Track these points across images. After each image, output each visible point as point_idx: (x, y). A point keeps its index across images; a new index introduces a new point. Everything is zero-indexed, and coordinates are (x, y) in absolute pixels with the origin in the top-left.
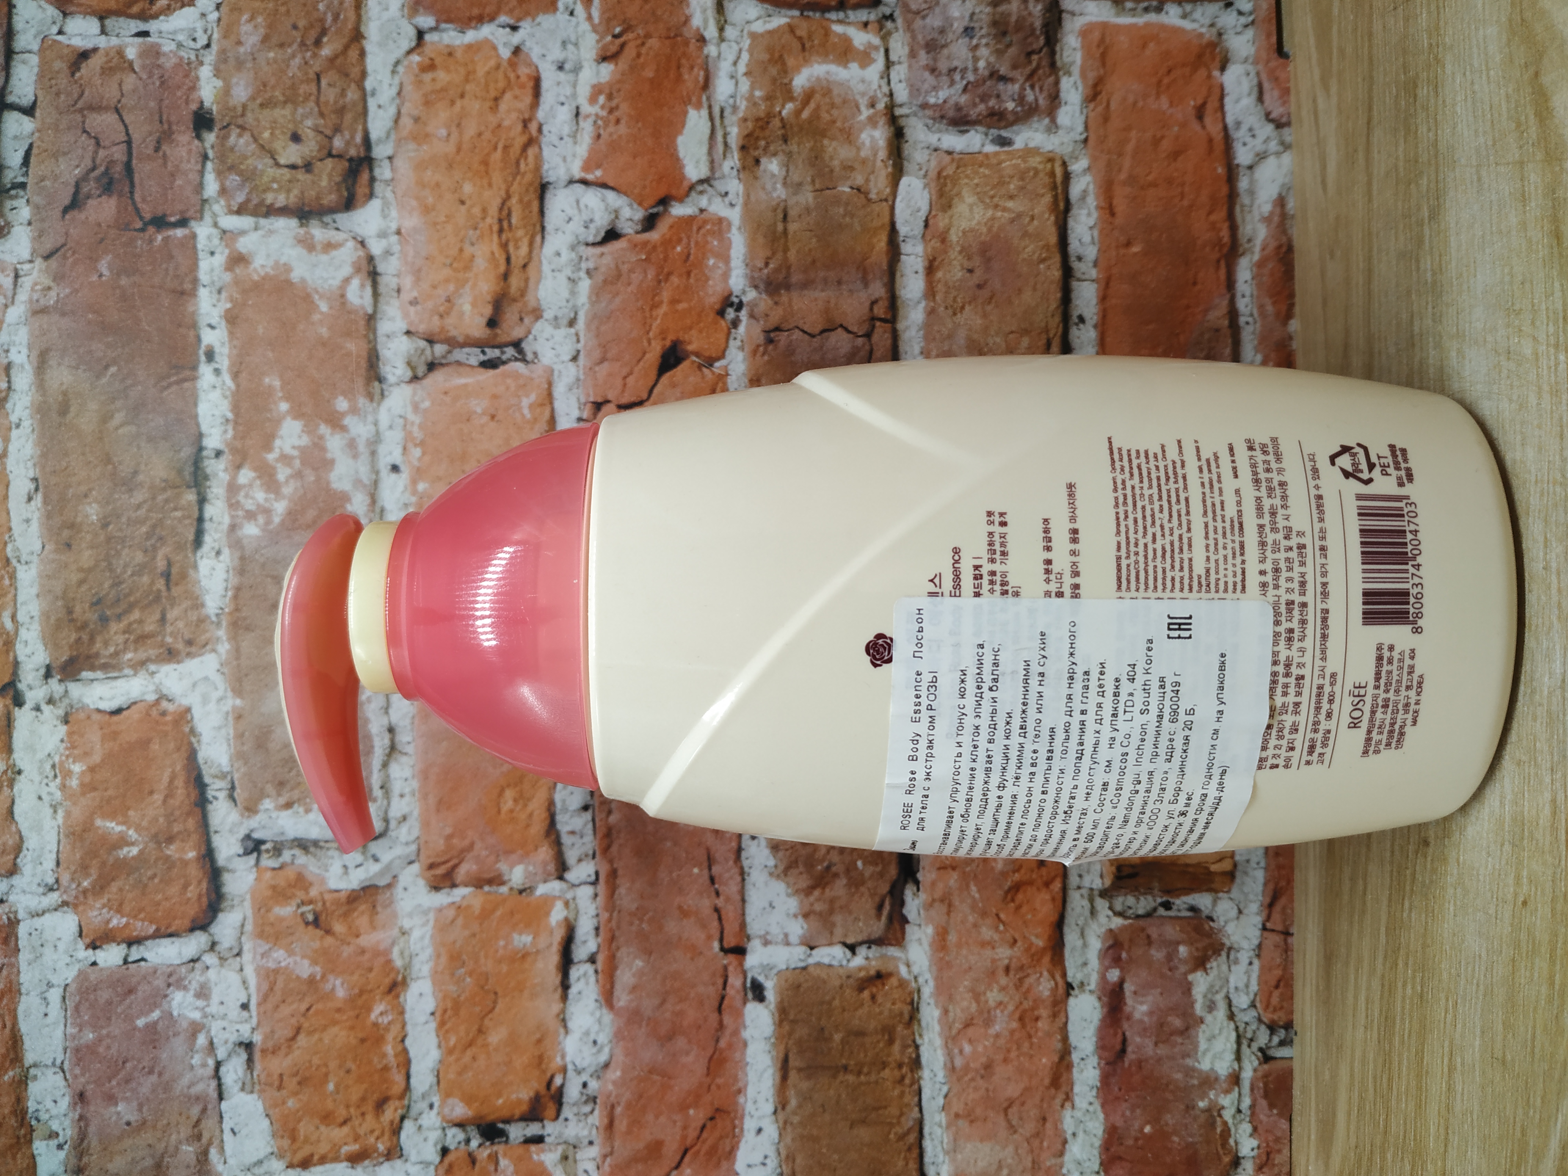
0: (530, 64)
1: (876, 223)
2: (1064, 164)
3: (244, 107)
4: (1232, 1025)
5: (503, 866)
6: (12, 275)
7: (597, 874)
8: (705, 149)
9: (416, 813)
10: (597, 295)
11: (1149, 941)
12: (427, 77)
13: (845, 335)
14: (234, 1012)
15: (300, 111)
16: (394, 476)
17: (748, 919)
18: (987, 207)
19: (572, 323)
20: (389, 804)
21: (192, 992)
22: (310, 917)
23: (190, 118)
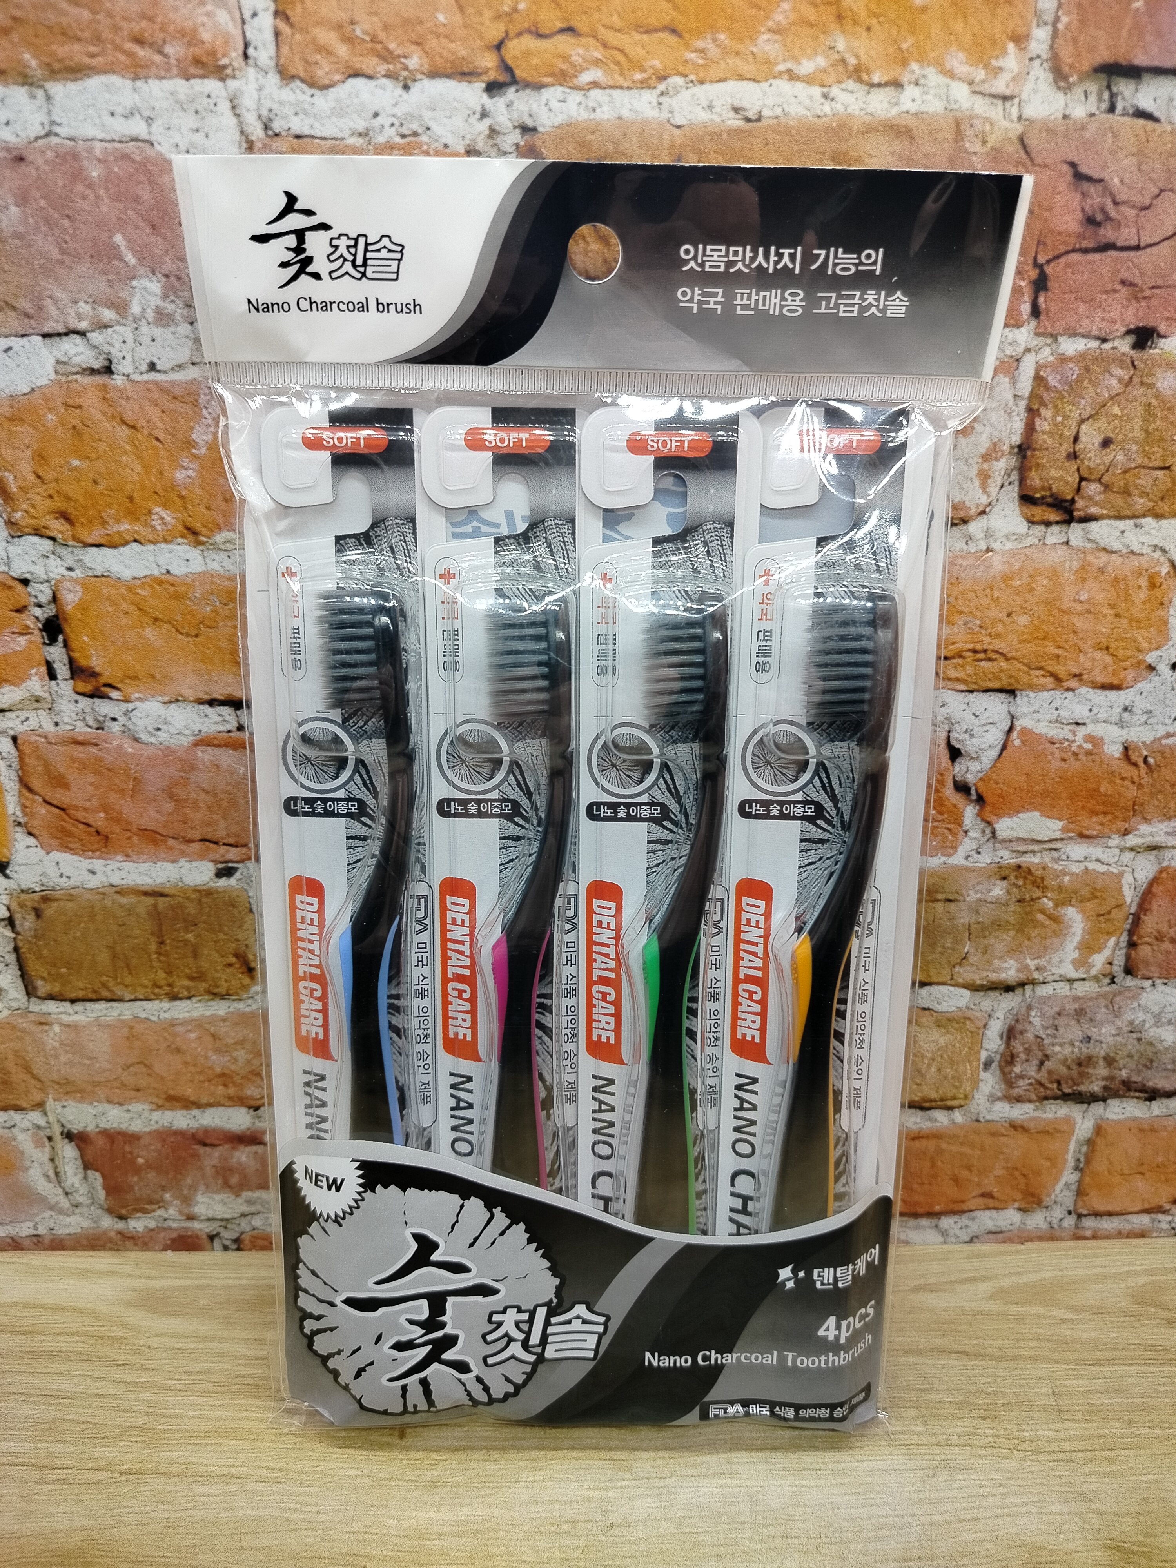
0: (1135, 681)
1: (933, 971)
2: (961, 1106)
3: (1151, 386)
4: (236, 1215)
6: (1008, 92)
8: (1024, 835)
12: (1143, 582)
14: (146, 354)
15: (1135, 448)
21: (161, 304)
23: (1150, 323)
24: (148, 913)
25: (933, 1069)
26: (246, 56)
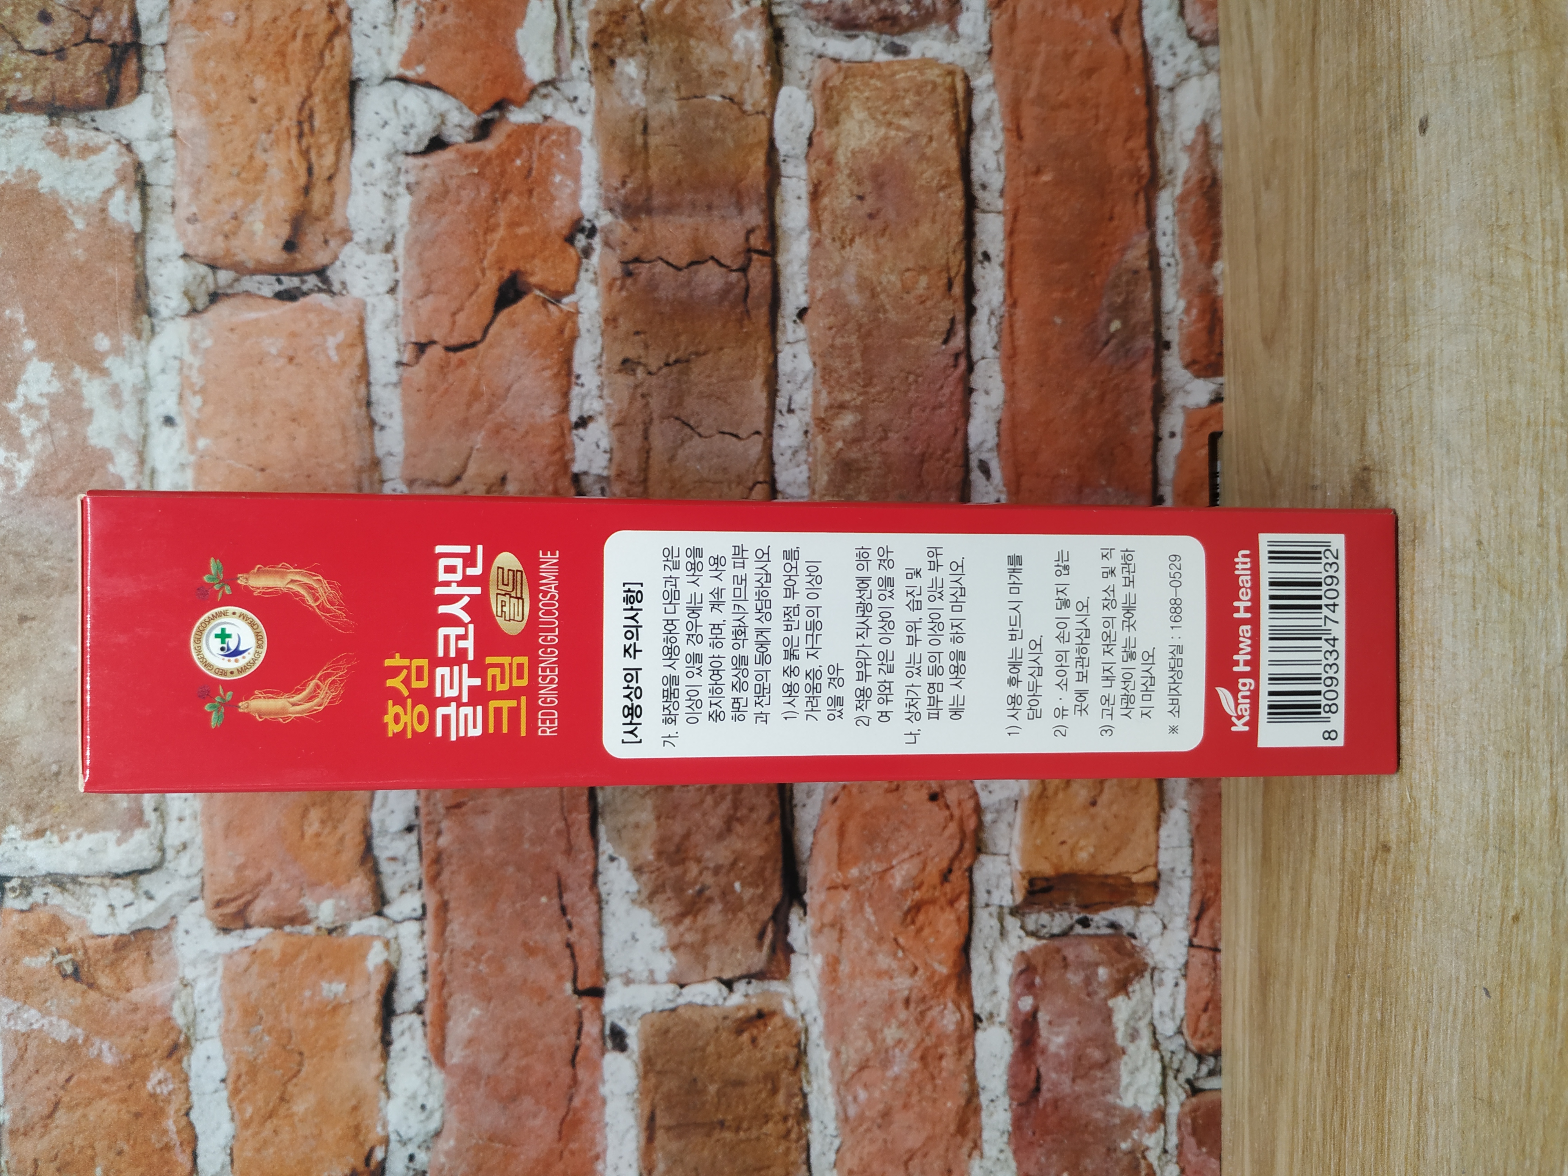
1: (752, 139)
2: (966, 79)
4: (1157, 1055)
5: (308, 902)
7: (424, 907)
8: (549, 45)
9: (199, 839)
10: (420, 215)
11: (1065, 963)
13: (716, 269)
16: (167, 430)
17: (607, 955)
18: (879, 124)
19: (388, 248)
20: (164, 830)
22: (69, 969)
24: (680, 1137)
25: (905, 122)
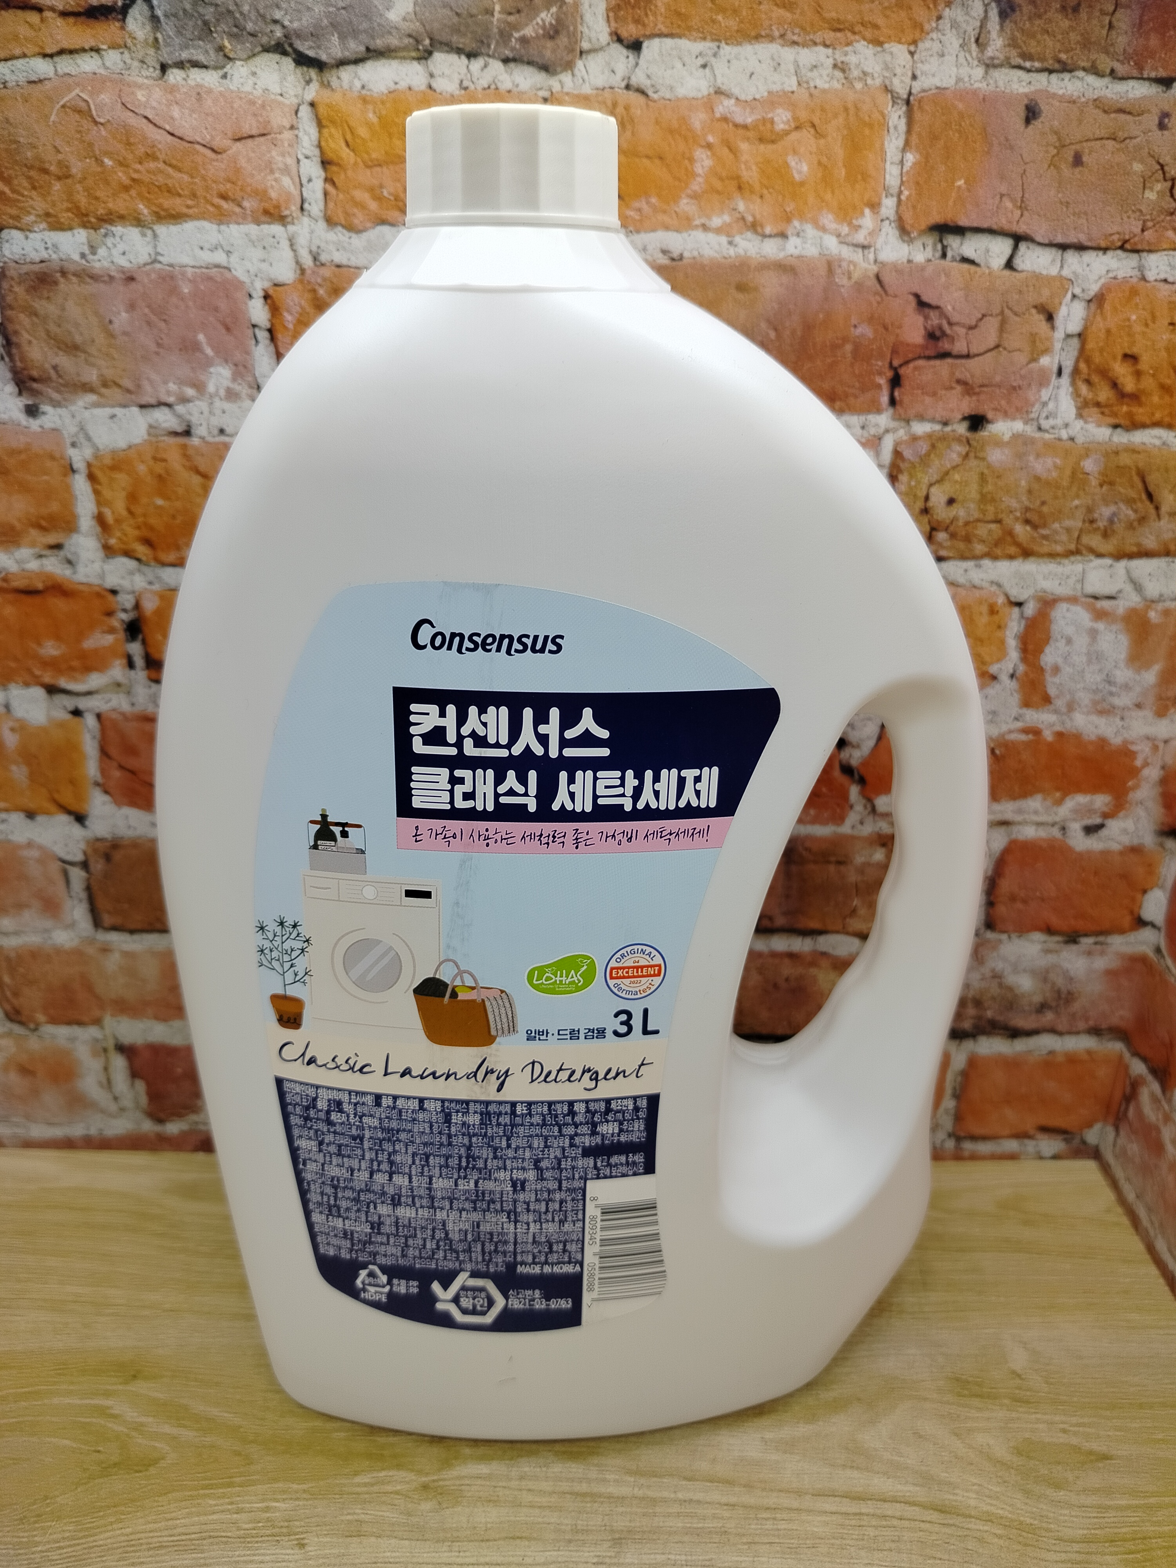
3: (983, 459)
6: (866, 243)
12: (985, 609)
14: (217, 421)
15: (972, 506)
21: (231, 385)
23: (980, 411)
26: (302, 209)
